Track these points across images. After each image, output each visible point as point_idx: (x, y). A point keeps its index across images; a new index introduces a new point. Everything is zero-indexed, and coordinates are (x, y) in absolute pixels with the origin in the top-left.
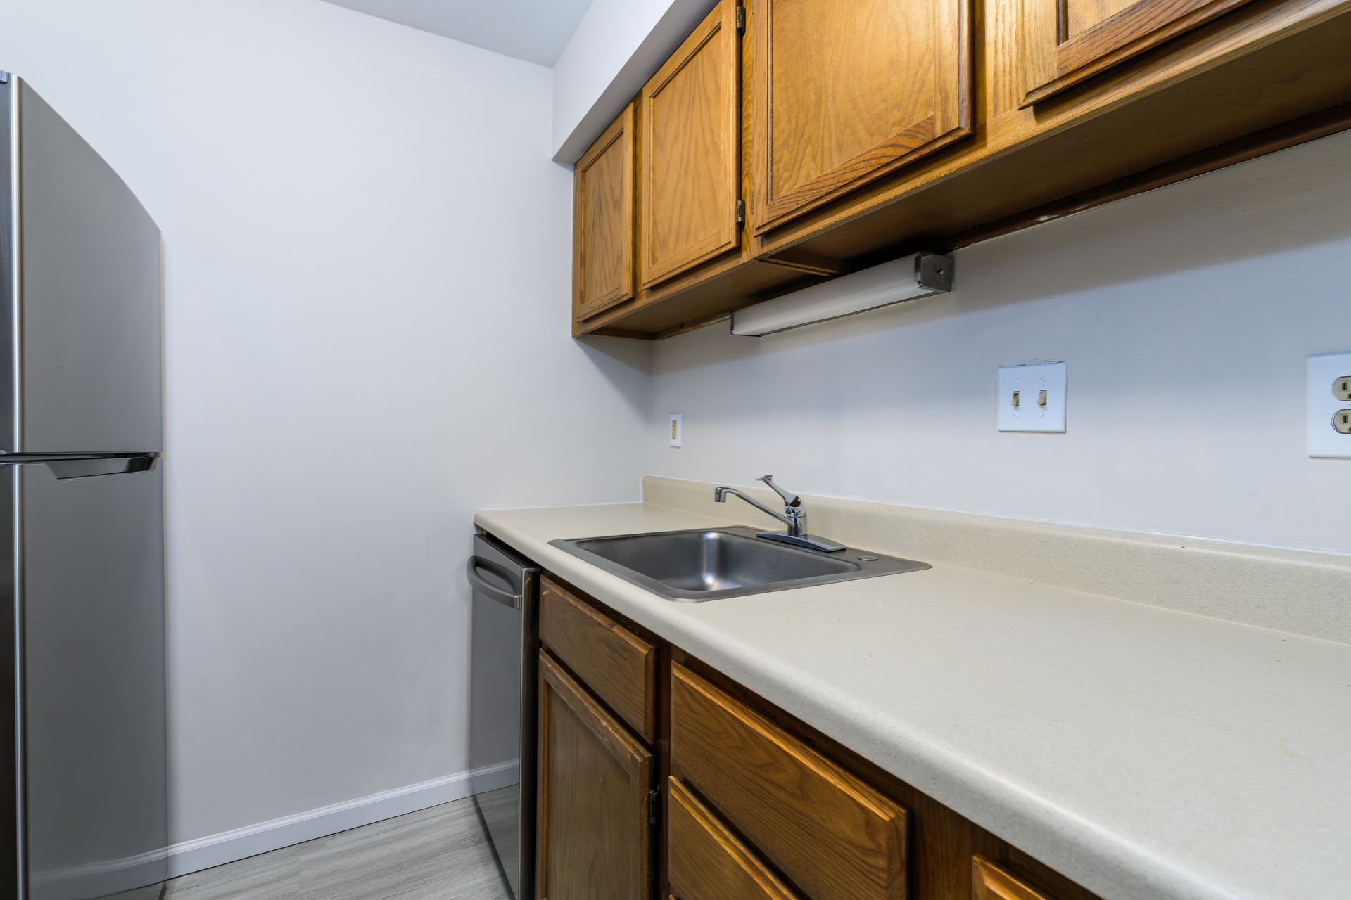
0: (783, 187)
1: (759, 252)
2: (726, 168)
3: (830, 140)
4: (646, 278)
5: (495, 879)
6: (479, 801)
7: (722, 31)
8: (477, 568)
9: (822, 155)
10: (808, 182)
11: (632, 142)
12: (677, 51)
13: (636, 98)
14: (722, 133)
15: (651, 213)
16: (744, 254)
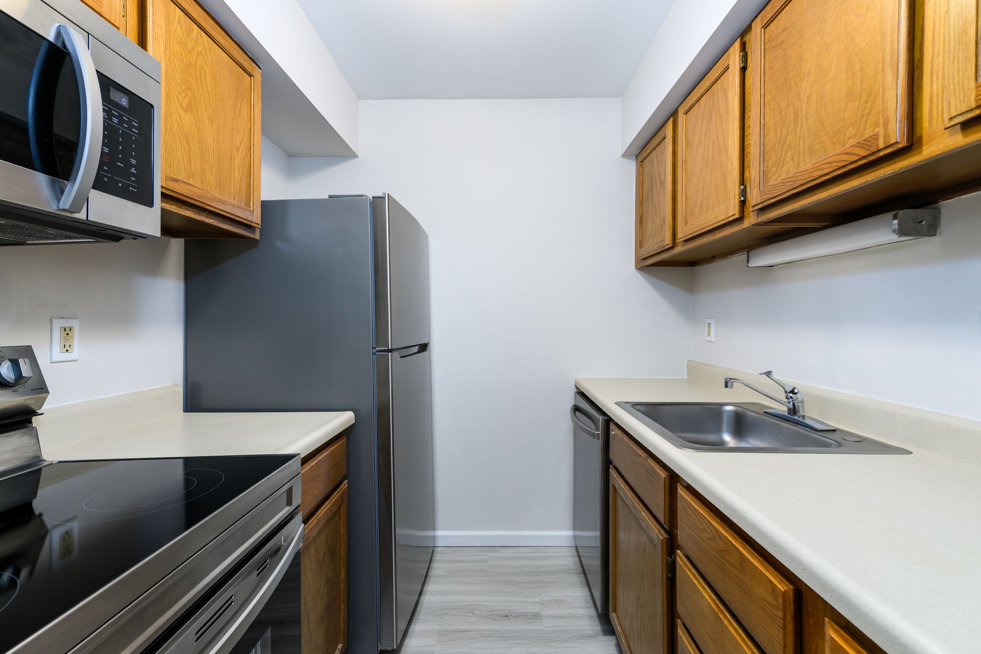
0: (771, 178)
1: (755, 221)
2: (732, 164)
3: (804, 146)
4: (681, 235)
5: (587, 596)
6: (579, 551)
7: (729, 70)
8: (576, 412)
9: (799, 157)
10: (787, 177)
11: (671, 144)
12: (701, 84)
13: (674, 114)
14: (730, 140)
15: (684, 192)
16: (746, 222)
